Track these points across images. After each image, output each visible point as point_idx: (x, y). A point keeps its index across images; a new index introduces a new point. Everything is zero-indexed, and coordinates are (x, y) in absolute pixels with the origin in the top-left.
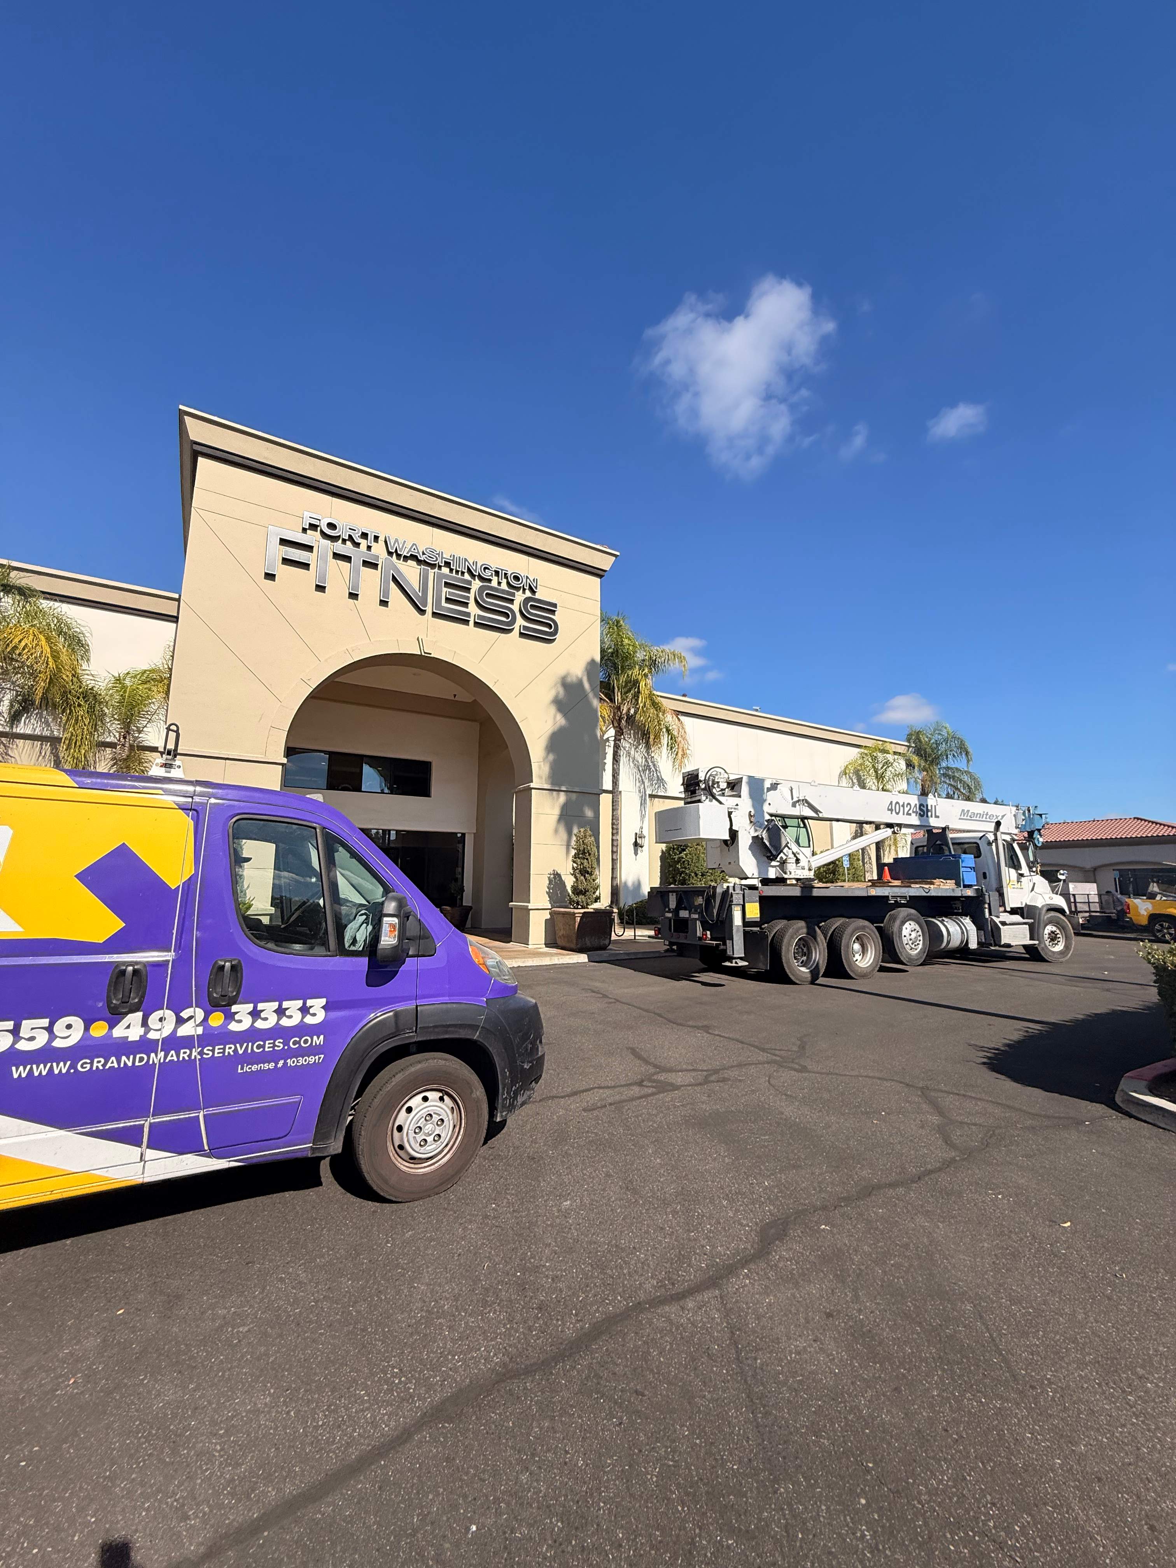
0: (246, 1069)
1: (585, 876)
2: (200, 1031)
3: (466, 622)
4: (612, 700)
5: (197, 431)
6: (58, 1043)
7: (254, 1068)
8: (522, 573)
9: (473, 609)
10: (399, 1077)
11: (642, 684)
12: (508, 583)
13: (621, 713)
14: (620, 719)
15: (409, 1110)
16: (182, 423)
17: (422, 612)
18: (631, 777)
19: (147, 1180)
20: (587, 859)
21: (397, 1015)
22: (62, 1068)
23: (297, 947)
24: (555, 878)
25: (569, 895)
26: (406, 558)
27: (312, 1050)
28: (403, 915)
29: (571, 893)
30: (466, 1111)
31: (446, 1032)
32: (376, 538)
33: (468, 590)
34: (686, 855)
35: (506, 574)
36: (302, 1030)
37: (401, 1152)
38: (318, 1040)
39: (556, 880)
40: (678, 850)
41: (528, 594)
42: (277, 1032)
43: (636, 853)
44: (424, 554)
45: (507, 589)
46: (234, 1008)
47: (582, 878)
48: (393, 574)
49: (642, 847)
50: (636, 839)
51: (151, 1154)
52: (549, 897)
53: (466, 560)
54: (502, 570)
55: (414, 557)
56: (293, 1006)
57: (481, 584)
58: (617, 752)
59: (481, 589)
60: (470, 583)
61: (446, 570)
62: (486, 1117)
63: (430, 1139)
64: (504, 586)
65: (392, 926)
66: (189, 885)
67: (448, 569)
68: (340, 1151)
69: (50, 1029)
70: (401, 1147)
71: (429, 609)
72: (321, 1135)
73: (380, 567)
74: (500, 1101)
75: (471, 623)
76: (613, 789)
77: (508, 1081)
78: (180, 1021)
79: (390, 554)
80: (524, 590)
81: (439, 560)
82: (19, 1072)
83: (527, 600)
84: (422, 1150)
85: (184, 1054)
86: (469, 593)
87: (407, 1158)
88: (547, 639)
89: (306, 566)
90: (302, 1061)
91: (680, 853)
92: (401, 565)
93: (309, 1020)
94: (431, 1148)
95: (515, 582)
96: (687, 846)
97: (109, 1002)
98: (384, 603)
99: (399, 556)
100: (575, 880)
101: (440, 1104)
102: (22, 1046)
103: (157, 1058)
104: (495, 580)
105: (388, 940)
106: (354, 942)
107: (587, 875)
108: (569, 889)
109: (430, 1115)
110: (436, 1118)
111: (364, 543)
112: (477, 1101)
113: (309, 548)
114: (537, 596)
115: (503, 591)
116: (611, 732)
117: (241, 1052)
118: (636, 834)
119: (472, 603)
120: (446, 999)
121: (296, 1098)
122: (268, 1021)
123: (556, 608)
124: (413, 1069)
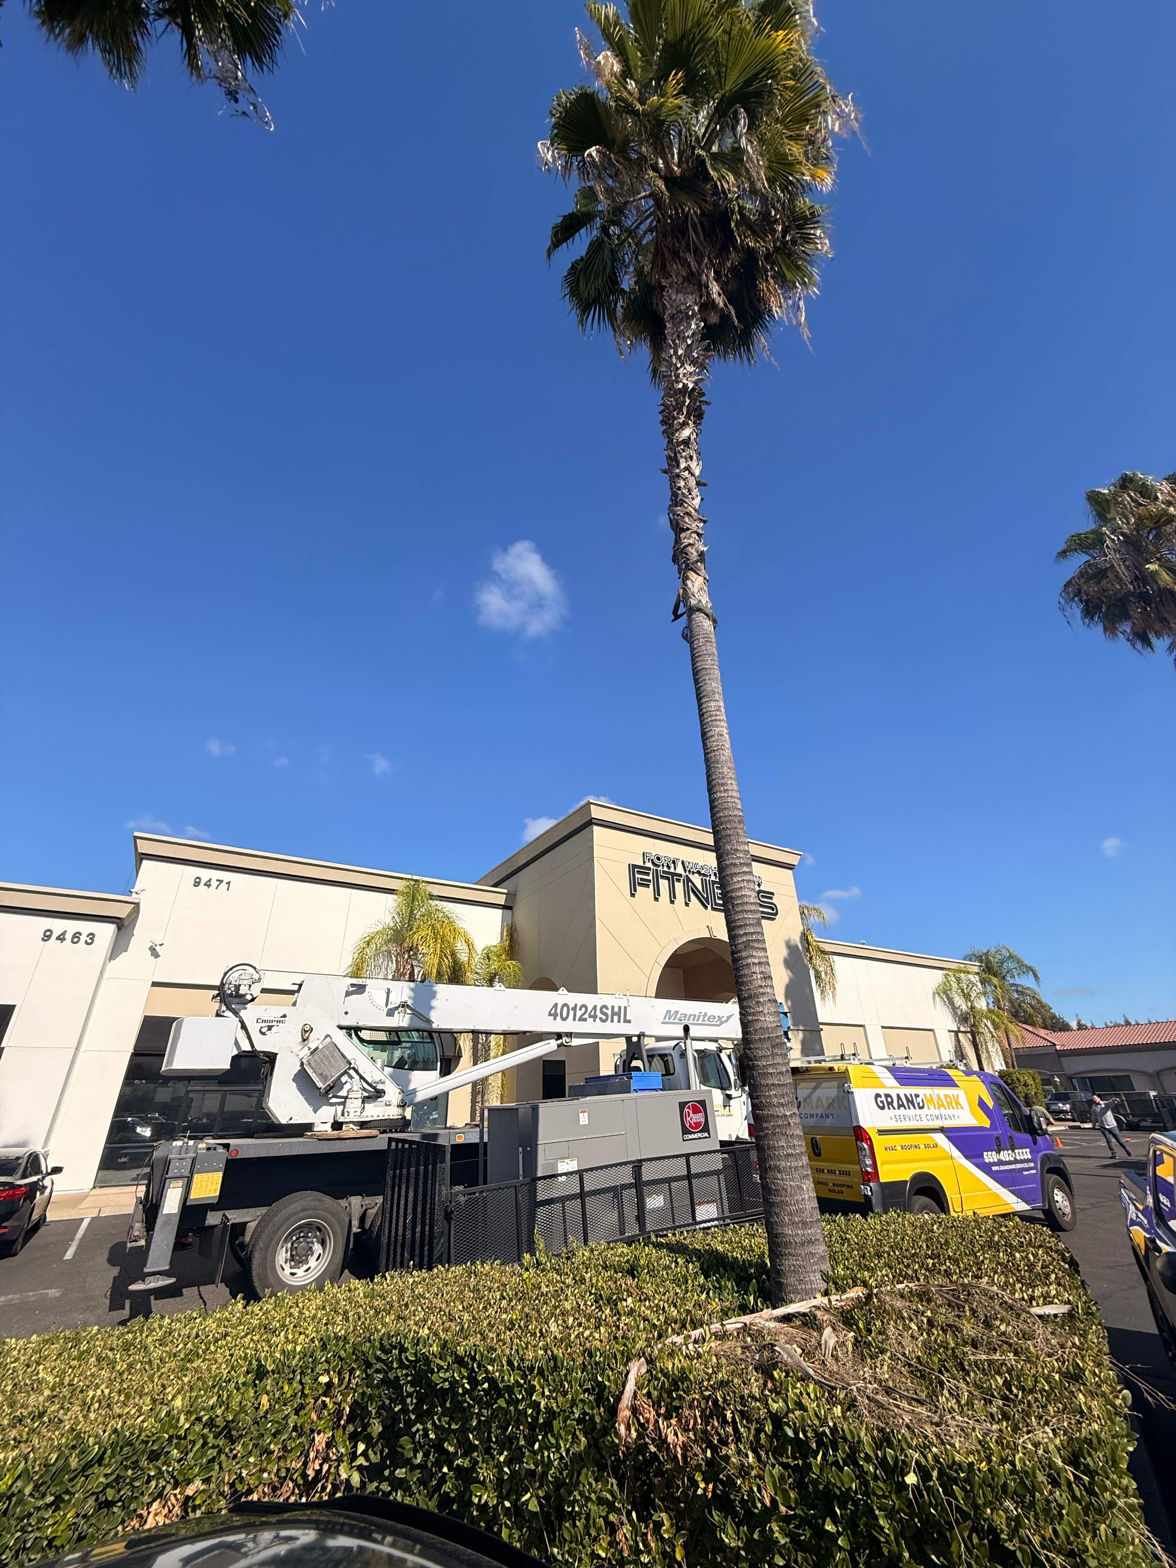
0: (1024, 1173)
2: (1013, 1158)
5: (594, 812)
6: (995, 1160)
7: (1026, 1173)
15: (1057, 1195)
17: (706, 908)
19: (1017, 1210)
22: (998, 1168)
27: (1033, 1168)
30: (1068, 1197)
32: (678, 862)
37: (1061, 1211)
41: (758, 888)
42: (1025, 1161)
48: (690, 886)
51: (1018, 1200)
66: (994, 1108)
69: (992, 1155)
71: (709, 907)
73: (682, 880)
78: (1009, 1155)
79: (685, 871)
81: (711, 872)
82: (994, 1169)
83: (758, 892)
84: (1064, 1210)
85: (1013, 1166)
87: (1064, 1214)
88: (772, 917)
89: (648, 886)
90: (1032, 1172)
93: (1028, 1157)
97: (997, 1147)
98: (687, 905)
99: (690, 872)
102: (990, 1160)
103: (1010, 1167)
109: (1061, 1197)
110: (1063, 1199)
111: (673, 866)
114: (762, 888)
117: (1022, 1167)
122: (1022, 1157)
123: (773, 895)
124: (1052, 1178)
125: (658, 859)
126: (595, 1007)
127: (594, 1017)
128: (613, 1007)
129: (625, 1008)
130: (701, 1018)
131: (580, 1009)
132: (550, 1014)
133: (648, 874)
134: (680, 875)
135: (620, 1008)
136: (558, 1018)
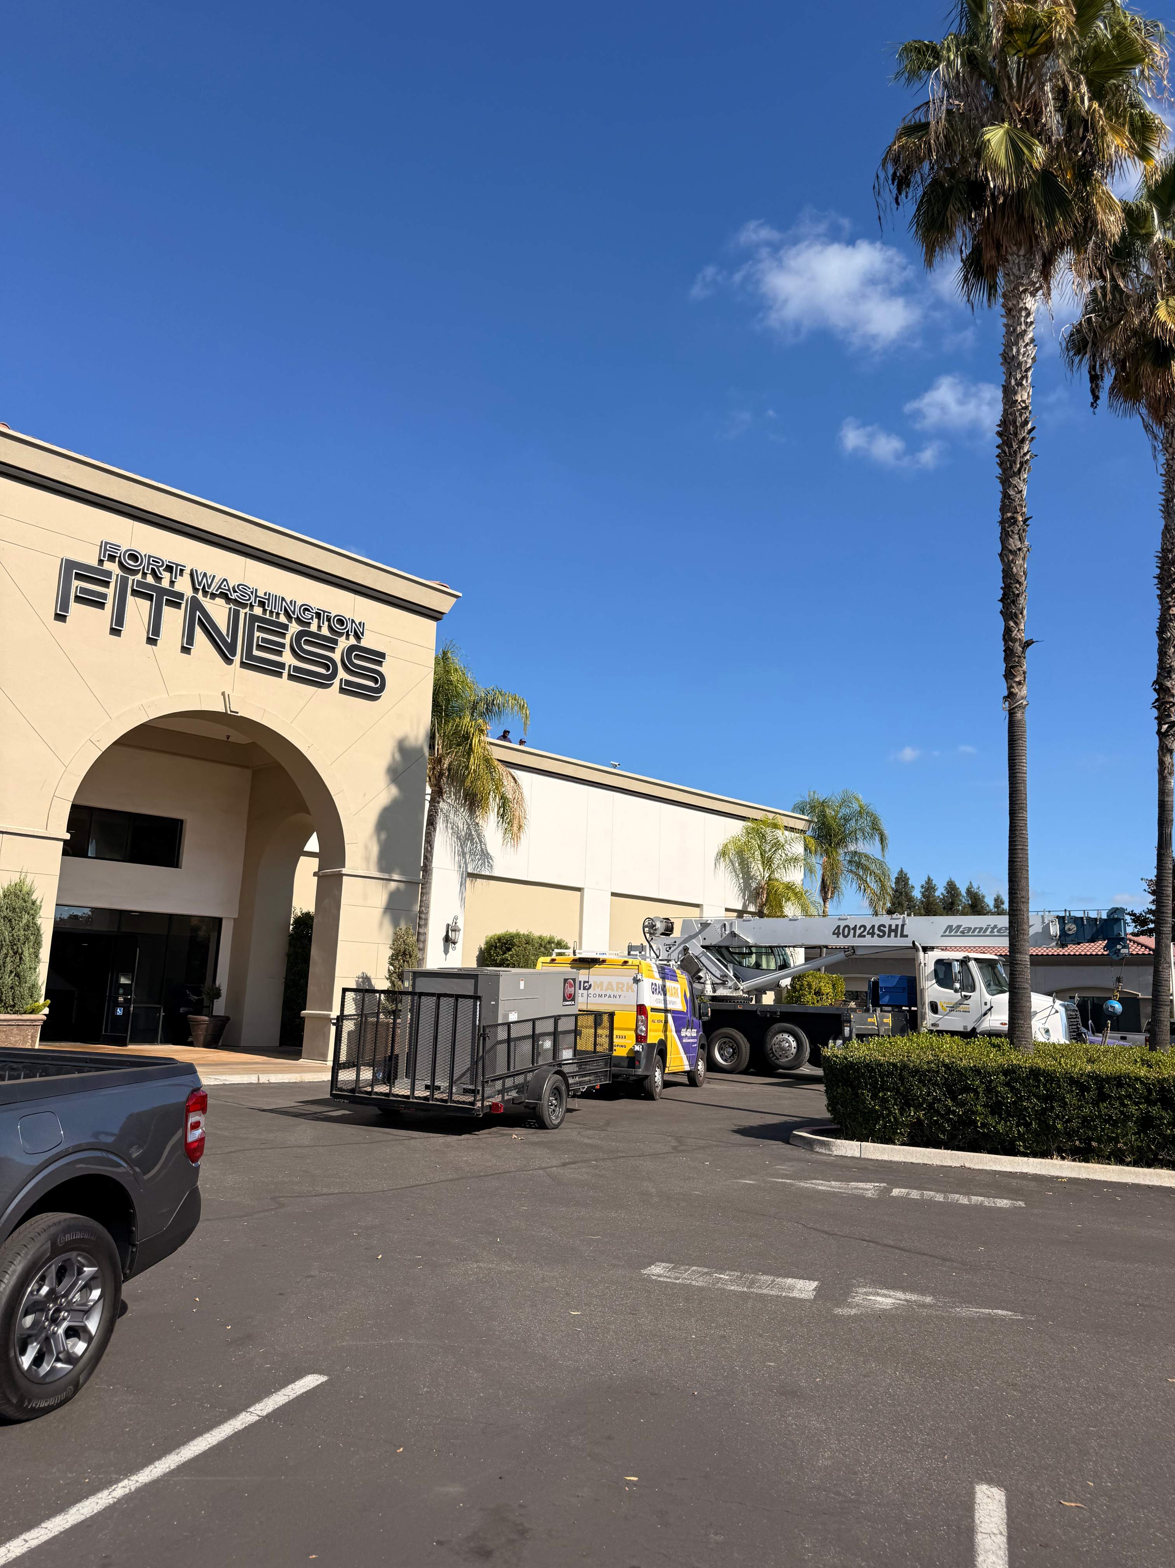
3: (280, 674)
8: (349, 615)
9: (287, 658)
11: (475, 739)
12: (330, 627)
14: (441, 774)
17: (229, 661)
18: (449, 850)
20: (408, 962)
24: (363, 982)
26: (213, 596)
32: (182, 571)
35: (327, 616)
39: (365, 984)
41: (352, 641)
43: (446, 952)
44: (235, 590)
45: (328, 634)
47: (400, 983)
48: (199, 616)
49: (454, 942)
50: (447, 932)
53: (284, 599)
54: (325, 612)
57: (299, 628)
58: (433, 814)
59: (300, 635)
60: (286, 627)
61: (258, 611)
64: (325, 631)
71: (236, 660)
73: (183, 606)
75: (286, 675)
79: (196, 590)
80: (348, 636)
81: (253, 598)
83: (351, 648)
86: (285, 639)
88: (372, 695)
92: (206, 602)
98: (186, 650)
100: (389, 984)
104: (315, 623)
108: (381, 994)
111: (166, 576)
114: (363, 643)
115: (324, 638)
118: (448, 925)
119: (287, 651)
123: (384, 658)
125: (134, 557)
133: (106, 584)
134: (181, 596)
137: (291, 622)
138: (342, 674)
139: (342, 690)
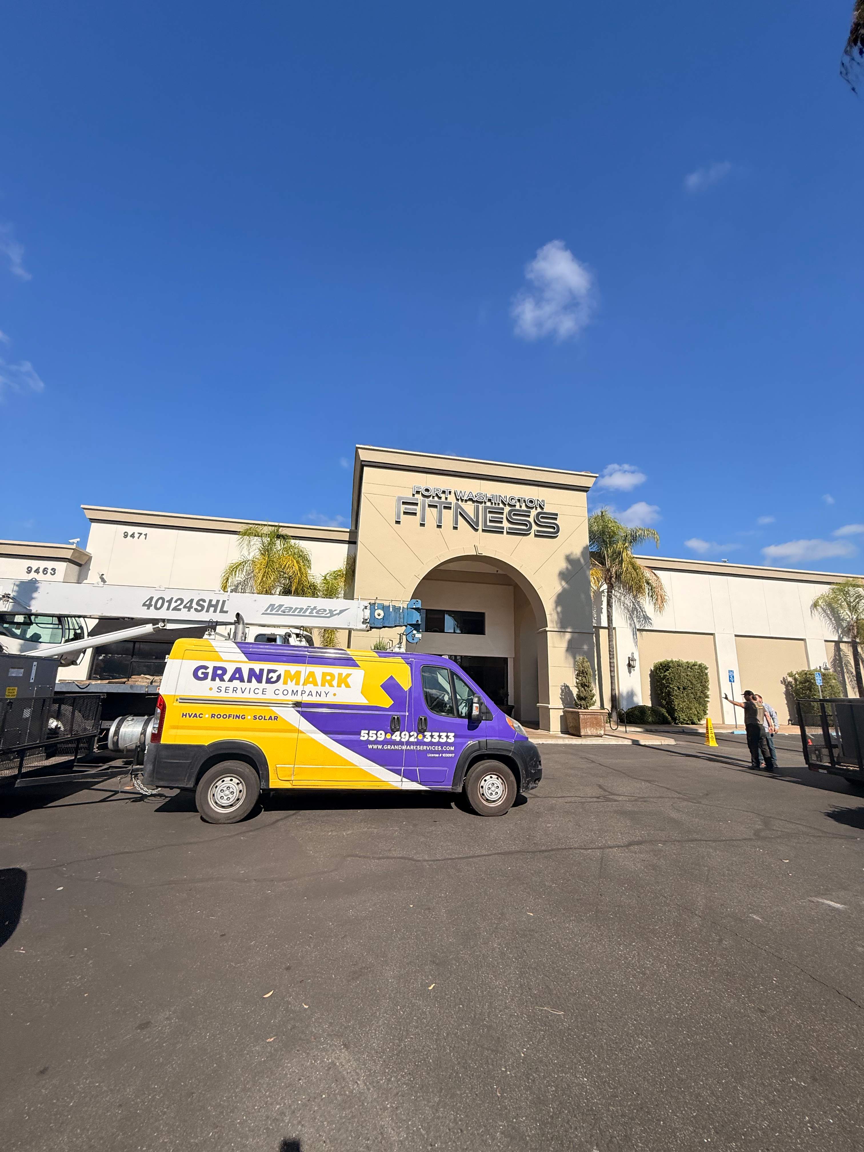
0: (430, 755)
1: (584, 688)
2: (416, 740)
3: (502, 533)
4: (603, 564)
5: (364, 455)
6: (379, 739)
7: (433, 755)
8: (535, 498)
9: (506, 524)
10: (481, 767)
11: (624, 555)
12: (526, 506)
13: (611, 574)
14: (611, 578)
15: (485, 780)
16: (357, 452)
17: (476, 530)
18: (623, 616)
19: (403, 788)
20: (585, 677)
21: (479, 742)
22: (380, 747)
23: (443, 714)
24: (565, 688)
25: (575, 700)
26: (466, 501)
27: (450, 752)
28: (480, 703)
29: (576, 698)
30: (508, 785)
31: (498, 751)
32: (450, 492)
33: (502, 513)
34: (670, 674)
35: (524, 500)
36: (447, 744)
37: (483, 797)
38: (452, 748)
39: (566, 690)
40: (663, 669)
41: (539, 510)
42: (439, 744)
43: (630, 672)
44: (476, 497)
45: (526, 509)
46: (426, 733)
47: (583, 689)
48: (460, 512)
49: (634, 667)
50: (629, 661)
51: (404, 779)
52: (562, 701)
53: (500, 496)
54: (522, 498)
55: (471, 500)
56: (444, 735)
57: (510, 508)
58: (610, 600)
59: (510, 512)
60: (503, 509)
61: (488, 504)
62: (516, 789)
63: (494, 793)
64: (524, 508)
65: (476, 707)
66: (410, 689)
67: (490, 503)
68: (461, 791)
69: (376, 734)
70: (483, 794)
71: (480, 528)
72: (454, 784)
73: (452, 508)
74: (522, 784)
75: (505, 533)
76: (609, 625)
77: (525, 776)
78: (410, 736)
79: (458, 500)
80: (536, 508)
81: (485, 498)
82: (370, 747)
83: (539, 514)
84: (491, 797)
85: (412, 747)
86: (503, 515)
87: (485, 799)
88: (553, 536)
89: (415, 514)
90: (447, 755)
91: (665, 672)
92: (463, 505)
93: (449, 741)
94: (494, 797)
95: (530, 504)
96: (670, 667)
97: (391, 727)
98: (455, 528)
99: (462, 500)
100: (578, 690)
101: (497, 780)
102: (370, 739)
103: (404, 747)
104: (518, 504)
105: (475, 712)
106: (462, 713)
107: (586, 688)
108: (575, 695)
109: (493, 784)
110: (496, 785)
111: (443, 496)
112: (512, 781)
113: (416, 504)
114: (545, 510)
115: (523, 511)
116: (605, 587)
117: (428, 749)
118: (629, 658)
119: (505, 520)
120: (498, 738)
121: (446, 769)
122: (436, 740)
123: (557, 516)
124: (486, 765)
125: (427, 490)
126: (192, 601)
127: (189, 608)
128: (211, 601)
129: (224, 602)
130: (309, 611)
131: (176, 602)
132: (144, 605)
135: (218, 601)
136: (152, 608)
137: (506, 506)
138: (535, 528)
139: (536, 536)
